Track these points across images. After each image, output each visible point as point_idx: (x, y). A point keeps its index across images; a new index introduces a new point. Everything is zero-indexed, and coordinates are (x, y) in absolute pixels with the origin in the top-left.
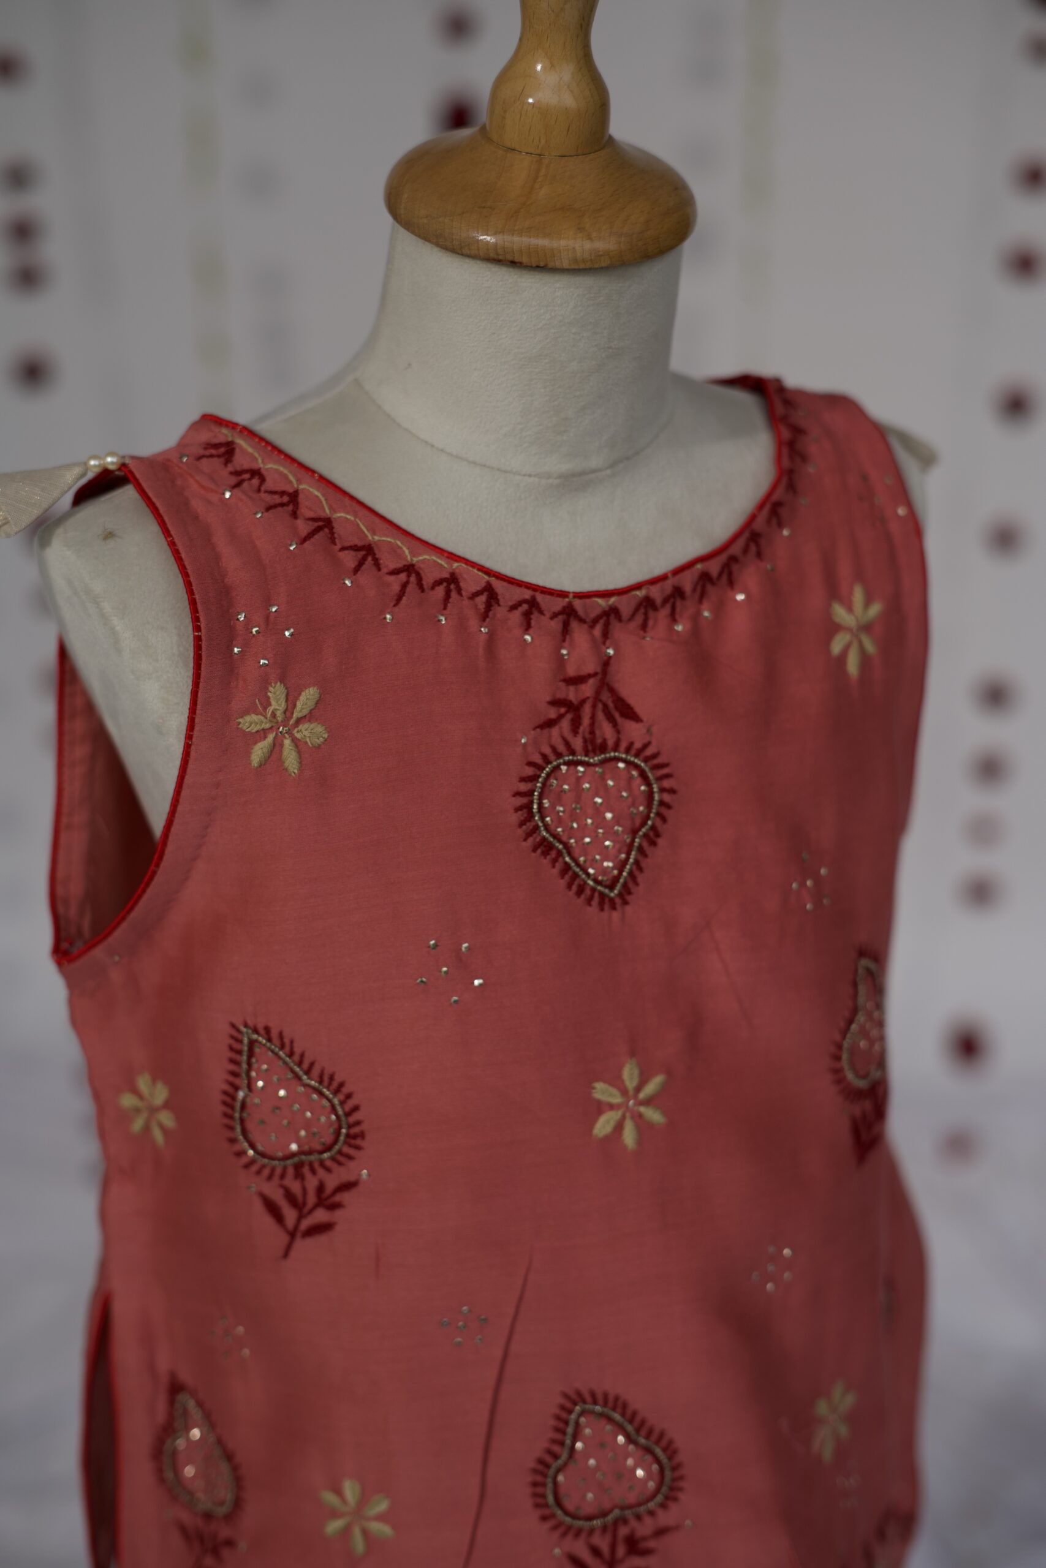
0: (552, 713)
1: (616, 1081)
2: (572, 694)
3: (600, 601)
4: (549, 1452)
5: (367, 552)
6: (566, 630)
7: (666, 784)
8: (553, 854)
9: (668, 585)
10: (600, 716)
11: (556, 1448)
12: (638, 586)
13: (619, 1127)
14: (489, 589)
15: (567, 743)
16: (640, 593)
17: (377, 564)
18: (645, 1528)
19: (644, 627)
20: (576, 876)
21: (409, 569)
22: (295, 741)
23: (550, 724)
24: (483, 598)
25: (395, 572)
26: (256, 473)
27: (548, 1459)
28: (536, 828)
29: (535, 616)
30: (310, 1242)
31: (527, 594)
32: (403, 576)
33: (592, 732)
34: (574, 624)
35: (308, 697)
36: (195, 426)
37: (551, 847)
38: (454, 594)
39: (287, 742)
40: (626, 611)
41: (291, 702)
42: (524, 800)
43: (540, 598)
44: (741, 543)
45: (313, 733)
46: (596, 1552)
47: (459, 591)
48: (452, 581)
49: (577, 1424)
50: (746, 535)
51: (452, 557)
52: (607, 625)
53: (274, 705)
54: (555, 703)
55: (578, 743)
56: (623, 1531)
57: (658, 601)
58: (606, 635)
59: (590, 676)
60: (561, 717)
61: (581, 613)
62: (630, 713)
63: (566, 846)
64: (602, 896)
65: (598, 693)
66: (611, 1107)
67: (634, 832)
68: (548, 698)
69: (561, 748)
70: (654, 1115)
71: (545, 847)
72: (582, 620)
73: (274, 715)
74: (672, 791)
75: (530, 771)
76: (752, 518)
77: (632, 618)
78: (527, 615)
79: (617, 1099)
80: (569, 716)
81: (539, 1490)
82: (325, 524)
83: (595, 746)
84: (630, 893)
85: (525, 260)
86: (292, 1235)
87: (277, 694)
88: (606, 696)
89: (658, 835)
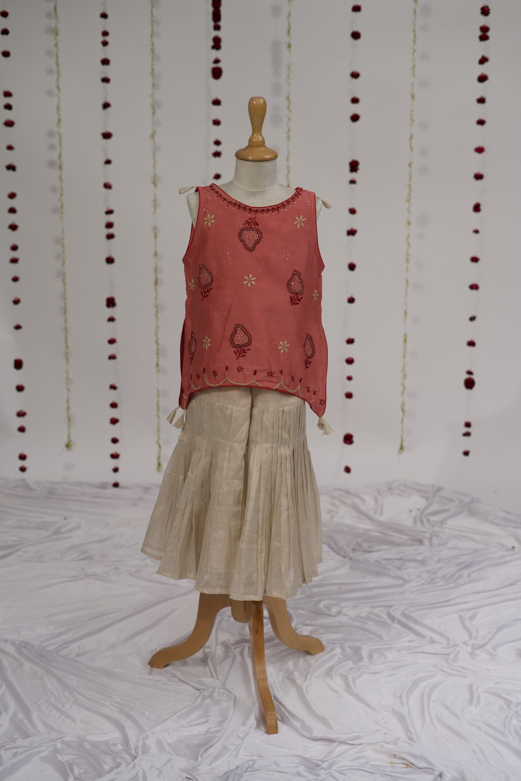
0: (246, 223)
1: (249, 277)
2: (250, 221)
3: (255, 209)
4: (233, 333)
5: (225, 199)
6: (250, 212)
7: (262, 235)
8: (243, 242)
9: (266, 208)
10: (253, 224)
11: (234, 333)
12: (262, 207)
13: (248, 283)
14: (239, 205)
15: (247, 227)
16: (262, 208)
17: (226, 201)
18: (246, 348)
19: (262, 214)
20: (246, 246)
21: (230, 202)
22: (211, 223)
23: (245, 224)
24: (239, 206)
25: (228, 202)
26: (214, 189)
27: (232, 334)
28: (241, 238)
29: (246, 209)
30: (206, 298)
31: (245, 206)
32: (229, 203)
33: (251, 226)
34: (251, 211)
35: (213, 216)
36: (211, 184)
37: (243, 241)
38: (235, 205)
39: (209, 222)
40: (259, 211)
41: (211, 216)
42: (240, 234)
43: (246, 206)
44: (281, 205)
45: (213, 221)
46: (238, 351)
47: (236, 204)
48: (235, 204)
49: (237, 329)
50: (282, 204)
51: (236, 201)
52: (256, 212)
53: (208, 217)
54: (246, 221)
55: (249, 227)
56: (242, 348)
57: (265, 210)
58: (256, 214)
59: (252, 219)
60: (247, 223)
61: (252, 210)
62: (257, 225)
63: (245, 241)
64: (249, 249)
65: (253, 221)
66: (247, 280)
67: (255, 241)
68: (246, 220)
69: (246, 228)
70: (253, 283)
71: (242, 241)
72: (253, 211)
73: (208, 218)
74: (262, 237)
75: (241, 230)
76: (284, 202)
77: (260, 212)
78: (245, 209)
79: (248, 279)
80: (248, 224)
81: (231, 339)
82: (220, 195)
83: (251, 228)
84: (254, 250)
85: (245, 159)
86: (203, 297)
87: (209, 215)
88: (254, 222)
89: (259, 242)
